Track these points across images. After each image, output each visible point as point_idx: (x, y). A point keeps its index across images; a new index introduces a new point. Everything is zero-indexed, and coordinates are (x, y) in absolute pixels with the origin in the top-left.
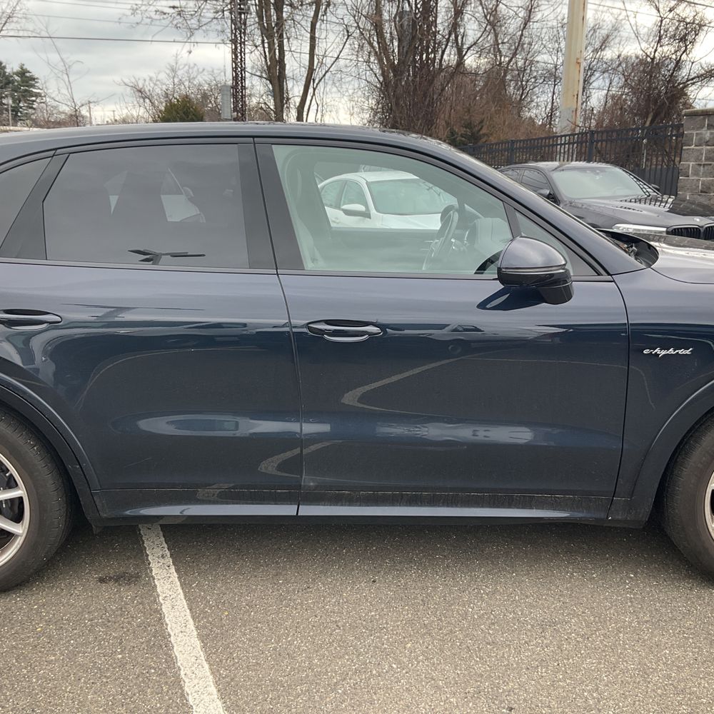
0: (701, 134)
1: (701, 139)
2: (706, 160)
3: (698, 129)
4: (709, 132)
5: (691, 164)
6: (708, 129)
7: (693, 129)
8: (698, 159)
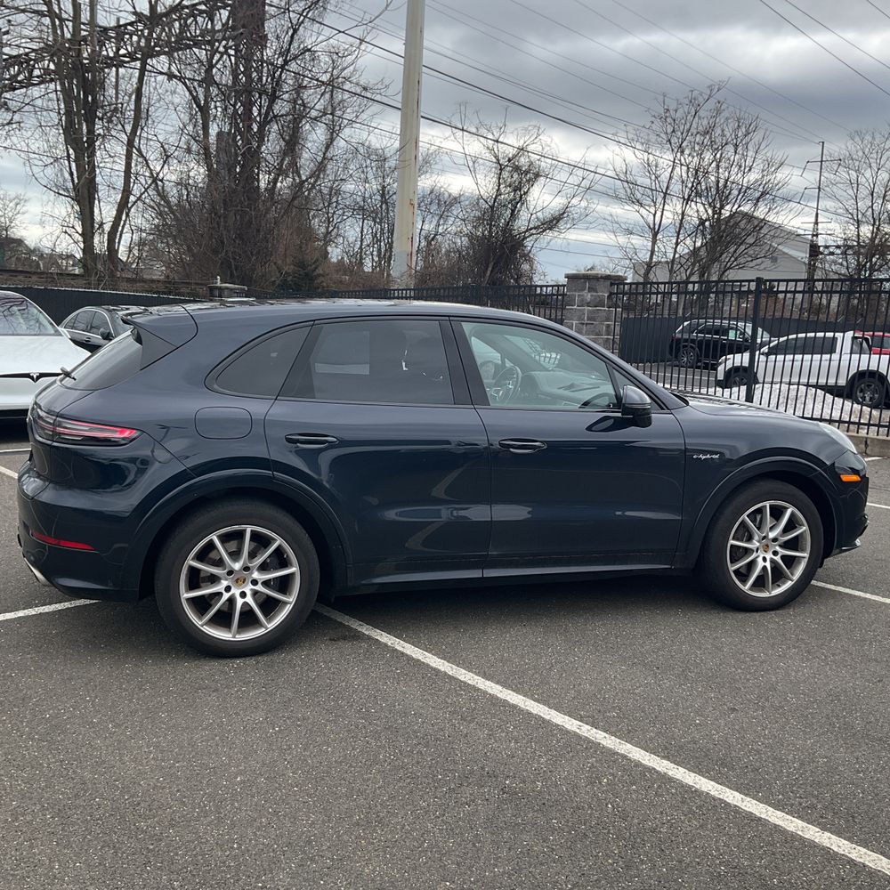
0: (583, 295)
1: (582, 300)
2: (588, 320)
3: (579, 291)
4: (589, 294)
5: (574, 322)
6: (589, 291)
7: (575, 291)
8: (580, 318)
